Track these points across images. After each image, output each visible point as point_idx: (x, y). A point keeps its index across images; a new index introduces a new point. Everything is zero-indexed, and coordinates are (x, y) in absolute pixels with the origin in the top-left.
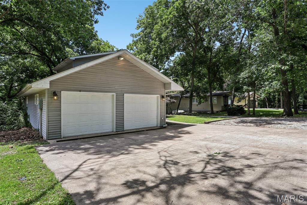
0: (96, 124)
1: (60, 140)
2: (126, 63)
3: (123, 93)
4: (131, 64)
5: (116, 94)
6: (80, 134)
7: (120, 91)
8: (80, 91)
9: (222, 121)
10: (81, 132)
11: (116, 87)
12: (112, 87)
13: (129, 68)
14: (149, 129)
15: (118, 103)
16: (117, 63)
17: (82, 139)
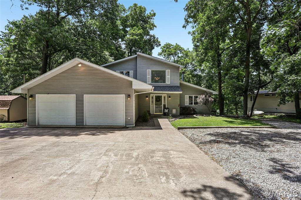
0: (62, 118)
1: (36, 126)
2: (87, 68)
3: (83, 94)
4: (91, 69)
5: (76, 95)
6: (51, 124)
7: (81, 92)
8: (48, 94)
9: (225, 128)
10: (51, 123)
11: (76, 89)
12: (73, 89)
13: (89, 72)
14: (109, 127)
15: (82, 103)
16: (77, 69)
17: (42, 128)
